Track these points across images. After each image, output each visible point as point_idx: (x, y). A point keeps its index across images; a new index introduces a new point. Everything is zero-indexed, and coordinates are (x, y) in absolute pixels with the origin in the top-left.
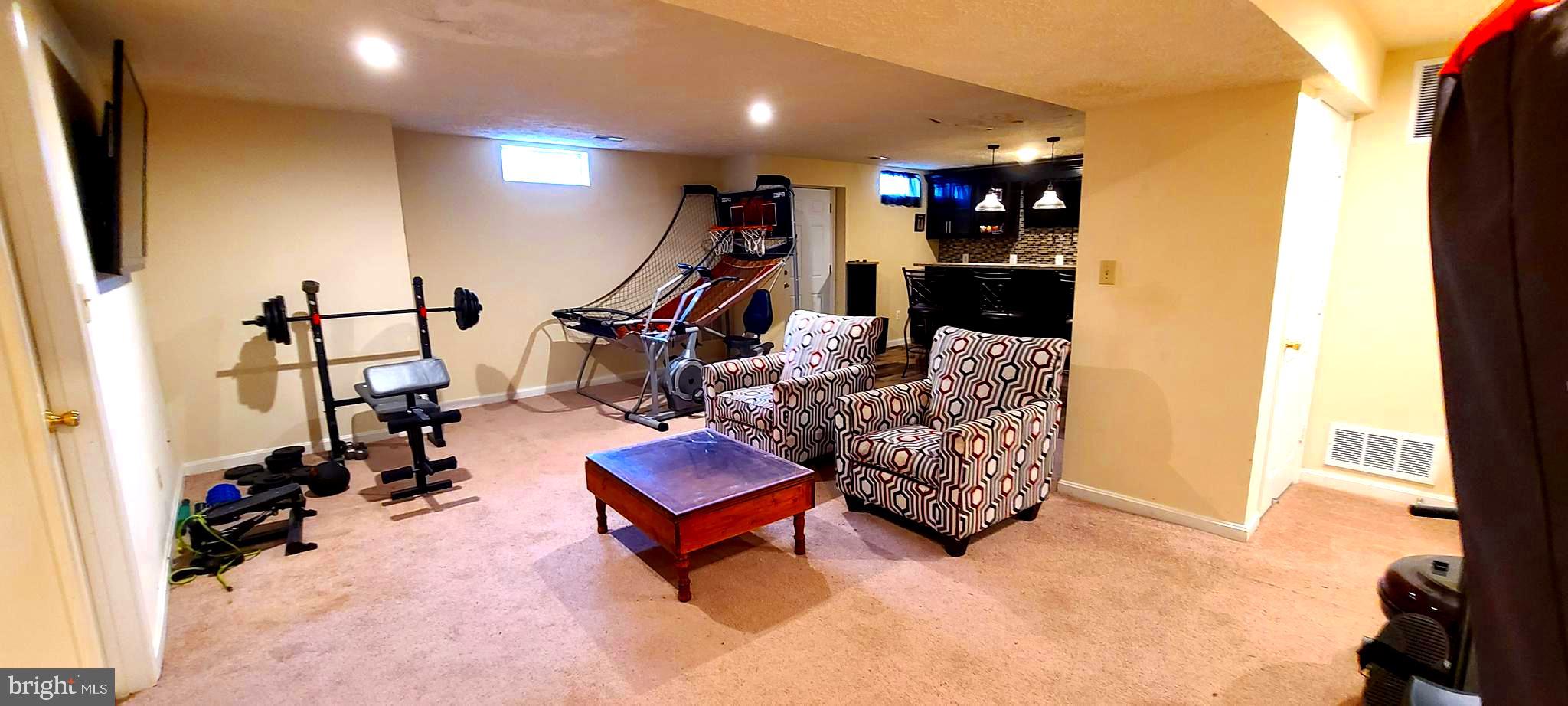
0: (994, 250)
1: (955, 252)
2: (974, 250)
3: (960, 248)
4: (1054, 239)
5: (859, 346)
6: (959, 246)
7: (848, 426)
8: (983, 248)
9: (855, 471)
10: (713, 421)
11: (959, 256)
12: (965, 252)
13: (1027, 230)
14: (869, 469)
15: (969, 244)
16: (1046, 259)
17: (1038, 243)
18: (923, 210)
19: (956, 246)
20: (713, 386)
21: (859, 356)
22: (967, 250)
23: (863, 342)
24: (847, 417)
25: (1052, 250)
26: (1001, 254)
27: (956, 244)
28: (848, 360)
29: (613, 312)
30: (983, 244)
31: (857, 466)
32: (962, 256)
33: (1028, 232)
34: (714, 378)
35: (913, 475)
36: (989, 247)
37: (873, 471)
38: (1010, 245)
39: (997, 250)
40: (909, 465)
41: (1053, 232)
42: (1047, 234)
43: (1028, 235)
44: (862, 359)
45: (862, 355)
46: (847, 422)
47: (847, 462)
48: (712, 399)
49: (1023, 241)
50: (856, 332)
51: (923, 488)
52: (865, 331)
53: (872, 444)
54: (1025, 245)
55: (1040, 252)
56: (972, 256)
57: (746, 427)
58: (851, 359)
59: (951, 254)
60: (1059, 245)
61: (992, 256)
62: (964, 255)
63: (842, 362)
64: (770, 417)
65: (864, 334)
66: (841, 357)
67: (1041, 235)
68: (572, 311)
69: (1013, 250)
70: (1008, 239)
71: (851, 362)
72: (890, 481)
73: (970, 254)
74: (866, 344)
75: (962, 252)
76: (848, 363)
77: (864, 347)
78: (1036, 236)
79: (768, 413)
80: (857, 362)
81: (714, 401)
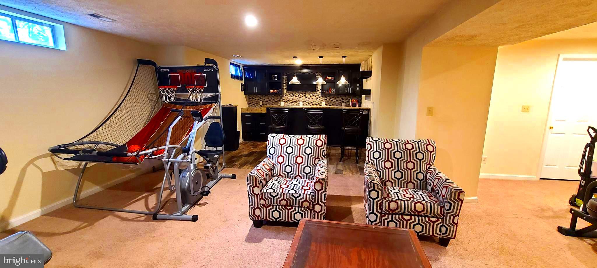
0: (274, 100)
1: (256, 100)
2: (265, 100)
3: (258, 99)
4: (298, 96)
5: (322, 150)
6: (258, 98)
7: (380, 196)
8: (268, 99)
9: (383, 218)
10: (258, 208)
11: (258, 102)
12: (261, 101)
13: (287, 92)
14: (394, 216)
15: (262, 97)
16: (296, 103)
17: (292, 97)
18: (243, 82)
19: (255, 98)
20: (258, 187)
21: (323, 155)
22: (261, 100)
23: (324, 148)
24: (380, 192)
25: (298, 100)
26: (277, 101)
27: (256, 97)
28: (318, 158)
29: (97, 143)
30: (268, 97)
31: (385, 216)
32: (259, 102)
33: (288, 93)
34: (259, 181)
35: (428, 214)
36: (271, 99)
37: (397, 216)
38: (281, 98)
39: (275, 100)
40: (425, 210)
41: (298, 93)
42: (295, 94)
43: (288, 94)
44: (324, 157)
45: (324, 155)
46: (380, 194)
47: (379, 215)
48: (257, 195)
49: (286, 96)
50: (319, 143)
51: (433, 219)
52: (324, 142)
53: (397, 203)
54: (287, 98)
55: (293, 101)
56: (264, 102)
57: (289, 208)
58: (319, 157)
59: (254, 101)
60: (300, 98)
61: (273, 102)
62: (260, 102)
63: (315, 159)
64: (313, 199)
65: (323, 144)
66: (315, 157)
67: (293, 94)
68: (65, 146)
69: (282, 100)
70: (280, 95)
71: (319, 159)
72: (411, 219)
73: (263, 101)
74: (325, 149)
75: (259, 100)
76: (318, 160)
77: (324, 150)
78: (291, 95)
79: (311, 196)
80: (322, 158)
81: (259, 196)
